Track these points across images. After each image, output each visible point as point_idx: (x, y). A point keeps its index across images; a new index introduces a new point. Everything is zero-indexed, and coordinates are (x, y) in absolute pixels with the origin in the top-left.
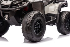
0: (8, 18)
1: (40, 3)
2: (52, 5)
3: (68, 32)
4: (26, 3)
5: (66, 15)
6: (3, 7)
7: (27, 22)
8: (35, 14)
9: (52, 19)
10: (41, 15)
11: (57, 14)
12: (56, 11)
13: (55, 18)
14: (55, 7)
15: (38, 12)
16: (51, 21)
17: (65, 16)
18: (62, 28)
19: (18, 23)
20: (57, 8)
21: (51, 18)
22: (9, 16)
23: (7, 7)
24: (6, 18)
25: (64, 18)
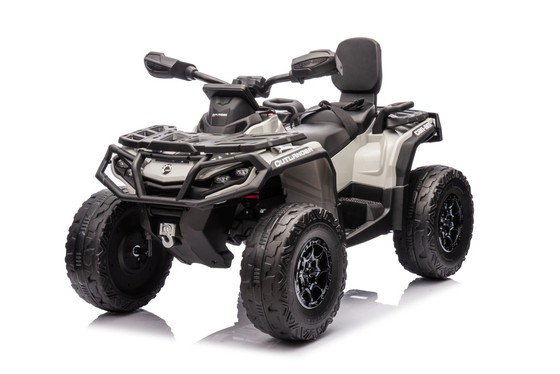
0: (177, 240)
1: (315, 162)
2: (368, 141)
3: (449, 267)
5: (434, 189)
6: (149, 191)
9: (370, 214)
10: (322, 220)
11: (394, 190)
12: (388, 176)
13: (387, 211)
14: (384, 156)
16: (370, 224)
17: (432, 196)
18: (420, 252)
19: (219, 257)
20: (392, 160)
21: (369, 210)
22: (178, 230)
23: (173, 193)
24: (167, 240)
25: (429, 208)
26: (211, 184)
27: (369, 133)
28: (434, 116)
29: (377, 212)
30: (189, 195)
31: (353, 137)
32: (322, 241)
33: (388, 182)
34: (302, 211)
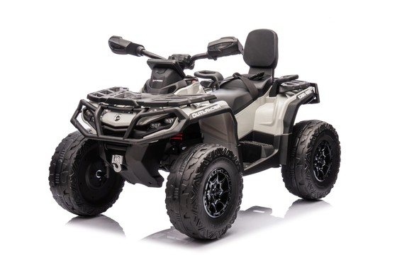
0: (124, 167)
1: (223, 115)
2: (266, 101)
3: (321, 192)
4: (179, 121)
5: (310, 137)
6: (106, 132)
7: (182, 182)
8: (205, 156)
9: (263, 153)
10: (225, 156)
11: (281, 136)
12: (278, 126)
13: (276, 151)
14: (275, 113)
15: (215, 149)
16: (263, 160)
17: (309, 141)
18: (300, 181)
19: (154, 179)
20: (281, 115)
21: (263, 150)
22: (124, 160)
23: (121, 134)
24: (117, 167)
25: (306, 149)
26: (148, 128)
27: (266, 96)
28: (314, 85)
29: (269, 152)
30: (132, 136)
31: (255, 99)
32: (225, 171)
33: (277, 130)
34: (210, 149)
